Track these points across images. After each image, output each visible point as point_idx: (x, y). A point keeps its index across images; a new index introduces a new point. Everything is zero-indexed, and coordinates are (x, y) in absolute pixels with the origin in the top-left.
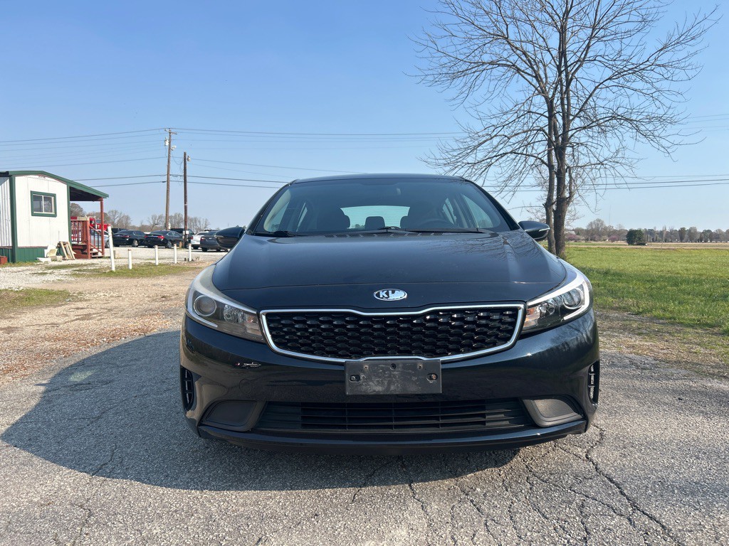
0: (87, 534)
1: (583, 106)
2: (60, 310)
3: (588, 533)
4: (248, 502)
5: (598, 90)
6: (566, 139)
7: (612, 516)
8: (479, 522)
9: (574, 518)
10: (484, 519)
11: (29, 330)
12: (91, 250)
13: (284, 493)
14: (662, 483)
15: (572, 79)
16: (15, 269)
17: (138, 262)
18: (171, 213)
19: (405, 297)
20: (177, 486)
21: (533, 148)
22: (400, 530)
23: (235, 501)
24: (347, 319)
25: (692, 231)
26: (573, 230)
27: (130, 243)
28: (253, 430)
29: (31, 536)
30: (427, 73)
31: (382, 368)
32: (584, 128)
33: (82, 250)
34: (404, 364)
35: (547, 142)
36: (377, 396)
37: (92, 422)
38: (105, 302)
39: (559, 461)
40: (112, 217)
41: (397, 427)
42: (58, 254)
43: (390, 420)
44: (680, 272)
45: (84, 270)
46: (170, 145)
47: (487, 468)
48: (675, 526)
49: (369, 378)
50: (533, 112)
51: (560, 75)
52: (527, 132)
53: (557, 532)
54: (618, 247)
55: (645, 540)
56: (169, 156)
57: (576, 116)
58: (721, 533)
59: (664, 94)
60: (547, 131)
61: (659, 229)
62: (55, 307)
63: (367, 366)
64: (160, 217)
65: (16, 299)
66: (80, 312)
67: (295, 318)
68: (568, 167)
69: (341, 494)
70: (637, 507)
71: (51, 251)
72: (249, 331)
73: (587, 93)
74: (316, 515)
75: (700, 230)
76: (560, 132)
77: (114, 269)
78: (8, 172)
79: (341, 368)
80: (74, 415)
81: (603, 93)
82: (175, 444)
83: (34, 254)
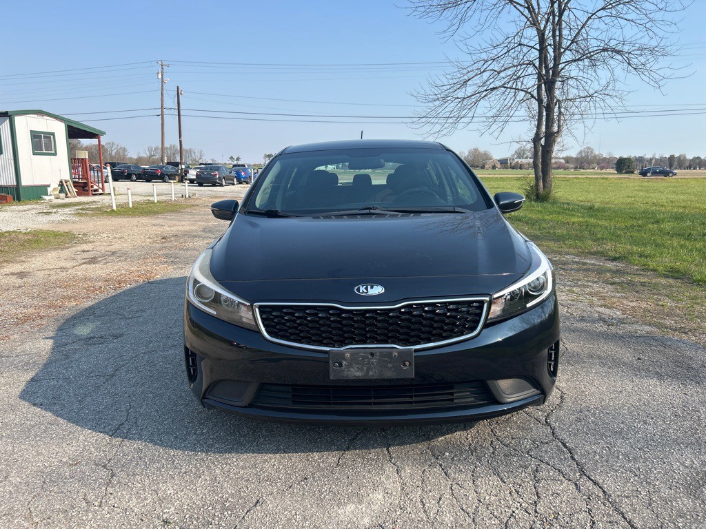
0: (111, 494)
1: (575, 37)
2: (66, 253)
3: (539, 497)
4: (247, 464)
5: (590, 21)
6: (556, 73)
7: (561, 481)
8: (446, 486)
9: (528, 482)
10: (450, 483)
11: (41, 274)
12: (92, 186)
13: (278, 456)
14: (609, 449)
15: (564, 10)
16: (21, 208)
17: (138, 199)
18: (167, 145)
19: (383, 291)
20: (185, 448)
21: (522, 83)
22: (377, 494)
23: (235, 464)
24: (331, 312)
25: (682, 158)
26: (563, 158)
27: (128, 177)
28: (250, 406)
29: (64, 495)
30: (417, 5)
31: (362, 356)
32: (575, 61)
33: (83, 187)
34: (381, 353)
35: (536, 76)
36: (358, 380)
37: (107, 380)
38: (109, 244)
39: (521, 425)
40: (109, 149)
41: (375, 404)
42: (60, 192)
43: (370, 398)
44: (665, 204)
45: (87, 209)
46: (162, 78)
47: (456, 431)
48: (614, 491)
49: (350, 365)
50: (524, 45)
51: (552, 6)
52: (517, 66)
53: (512, 495)
54: (606, 176)
55: (587, 505)
56: (162, 89)
57: (567, 49)
58: (654, 499)
59: (657, 24)
60: (537, 64)
61: (649, 156)
62: (63, 249)
63: (348, 355)
64: (156, 149)
65: (25, 241)
66: (86, 255)
67: (284, 311)
68: (558, 100)
69: (327, 458)
70: (584, 473)
71: (55, 189)
72: (244, 320)
73: (579, 23)
74: (306, 479)
75: (690, 157)
76: (551, 65)
77: (115, 208)
78: (7, 112)
79: (326, 356)
80: (91, 372)
81: (595, 23)
82: (182, 404)
83: (38, 192)
